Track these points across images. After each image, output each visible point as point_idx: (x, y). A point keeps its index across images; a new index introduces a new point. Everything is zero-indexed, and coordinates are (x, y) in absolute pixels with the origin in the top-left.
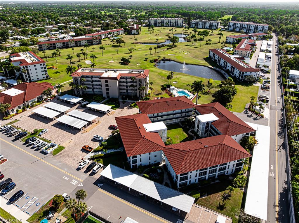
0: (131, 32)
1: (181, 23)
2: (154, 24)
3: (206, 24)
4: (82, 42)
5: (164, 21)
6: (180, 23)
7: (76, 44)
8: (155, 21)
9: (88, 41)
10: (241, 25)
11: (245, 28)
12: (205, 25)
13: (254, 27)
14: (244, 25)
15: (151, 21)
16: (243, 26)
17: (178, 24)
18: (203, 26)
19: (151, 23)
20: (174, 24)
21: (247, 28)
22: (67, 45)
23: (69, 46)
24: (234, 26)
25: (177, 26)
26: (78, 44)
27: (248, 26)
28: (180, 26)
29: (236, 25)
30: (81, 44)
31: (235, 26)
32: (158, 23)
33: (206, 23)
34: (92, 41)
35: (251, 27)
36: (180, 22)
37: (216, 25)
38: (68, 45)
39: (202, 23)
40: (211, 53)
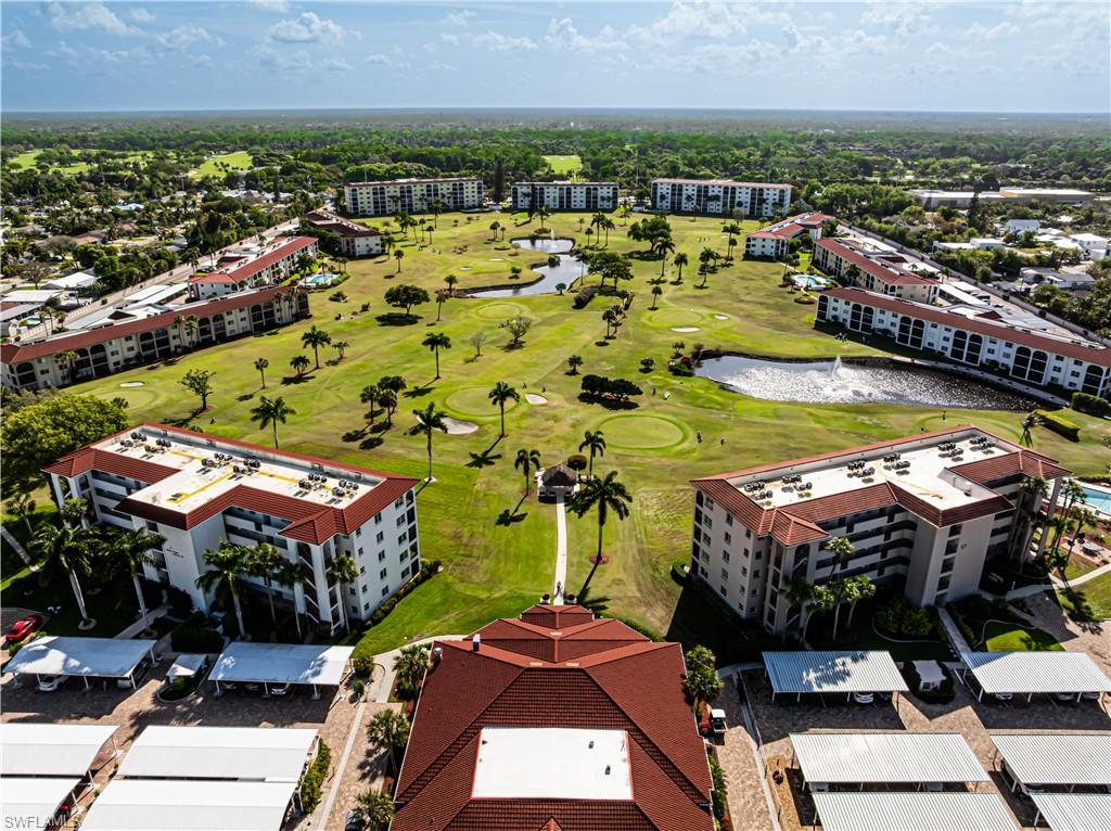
1: (476, 194)
2: (372, 205)
3: (573, 195)
4: (227, 318)
5: (409, 192)
6: (470, 194)
7: (203, 332)
8: (374, 194)
9: (256, 308)
10: (699, 191)
11: (717, 198)
12: (569, 197)
13: (749, 196)
14: (711, 189)
15: (359, 196)
16: (710, 194)
17: (465, 199)
18: (561, 202)
19: (359, 201)
20: (452, 200)
21: (725, 198)
22: (160, 343)
23: (173, 349)
24: (673, 195)
25: (462, 207)
26: (210, 332)
27: (726, 192)
28: (474, 207)
29: (681, 190)
30: (224, 328)
31: (680, 195)
32: (387, 199)
33: (573, 190)
34: (272, 306)
35: (737, 195)
36: (470, 190)
37: (611, 195)
39: (557, 190)
40: (835, 305)
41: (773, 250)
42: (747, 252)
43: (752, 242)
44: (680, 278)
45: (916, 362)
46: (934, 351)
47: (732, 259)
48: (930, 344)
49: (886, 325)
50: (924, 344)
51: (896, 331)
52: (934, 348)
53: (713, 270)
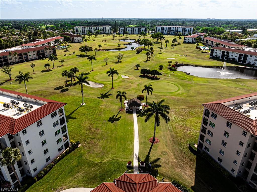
0: (74, 40)
1: (109, 30)
3: (135, 30)
4: (29, 54)
5: (92, 29)
6: (108, 30)
7: (20, 58)
8: (82, 29)
9: (38, 52)
10: (168, 29)
11: (173, 30)
12: (134, 31)
13: (182, 30)
14: (171, 28)
16: (171, 29)
17: (106, 31)
18: (132, 32)
19: (78, 31)
20: (103, 31)
21: (175, 30)
24: (161, 30)
25: (106, 33)
26: (23, 58)
28: (109, 33)
29: (163, 28)
30: (28, 57)
31: (163, 30)
32: (86, 31)
33: (135, 29)
35: (178, 30)
36: (108, 29)
37: (145, 30)
38: (7, 60)
39: (131, 29)
40: (216, 51)
41: (192, 41)
42: (184, 41)
43: (186, 39)
44: (166, 47)
45: (246, 67)
46: (251, 64)
47: (180, 43)
48: (249, 62)
49: (234, 57)
50: (247, 62)
51: (237, 59)
52: (251, 63)
53: (175, 45)
